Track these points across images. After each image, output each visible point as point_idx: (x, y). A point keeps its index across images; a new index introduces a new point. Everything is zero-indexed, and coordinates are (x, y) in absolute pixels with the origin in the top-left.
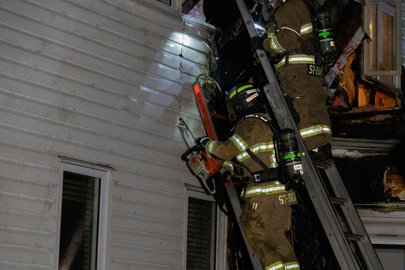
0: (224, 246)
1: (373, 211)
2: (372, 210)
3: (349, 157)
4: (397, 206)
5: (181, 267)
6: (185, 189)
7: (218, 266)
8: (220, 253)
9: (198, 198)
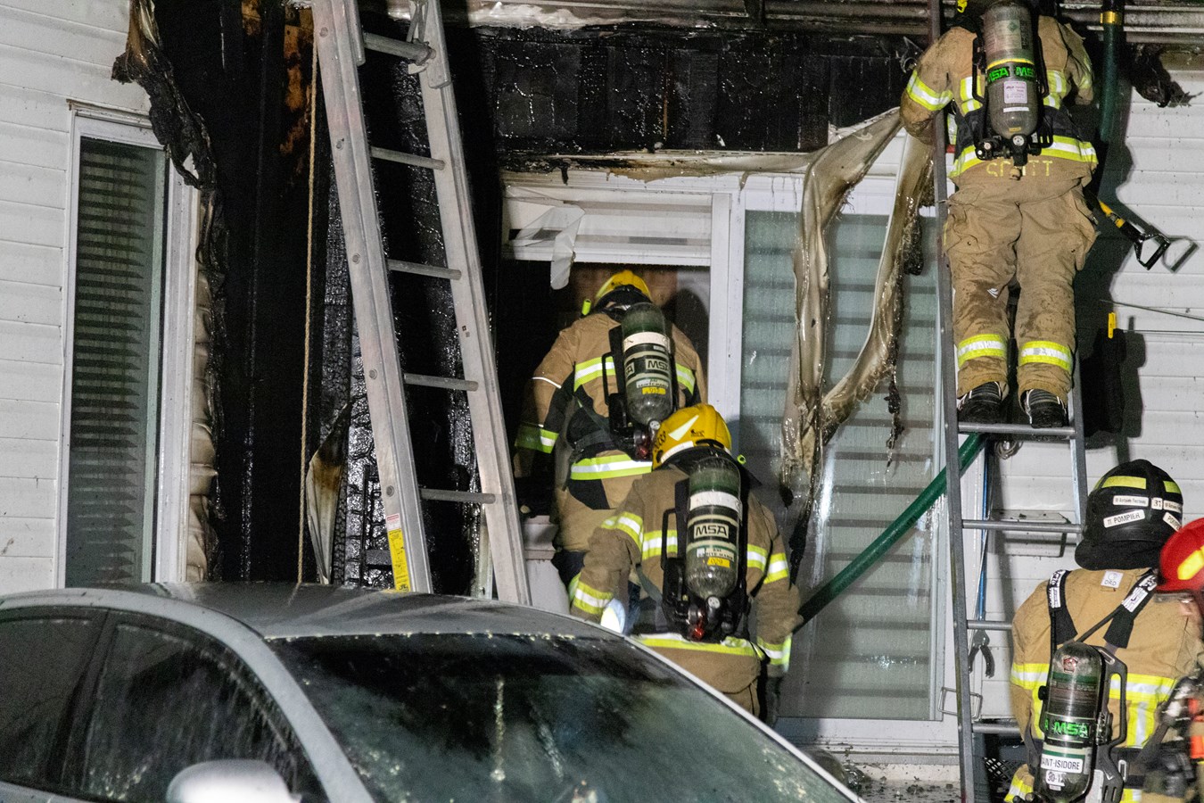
0: (188, 268)
1: (612, 175)
2: (612, 172)
3: (544, 27)
4: (678, 161)
5: (57, 327)
6: (70, 114)
7: (170, 323)
8: (176, 288)
9: (111, 140)
